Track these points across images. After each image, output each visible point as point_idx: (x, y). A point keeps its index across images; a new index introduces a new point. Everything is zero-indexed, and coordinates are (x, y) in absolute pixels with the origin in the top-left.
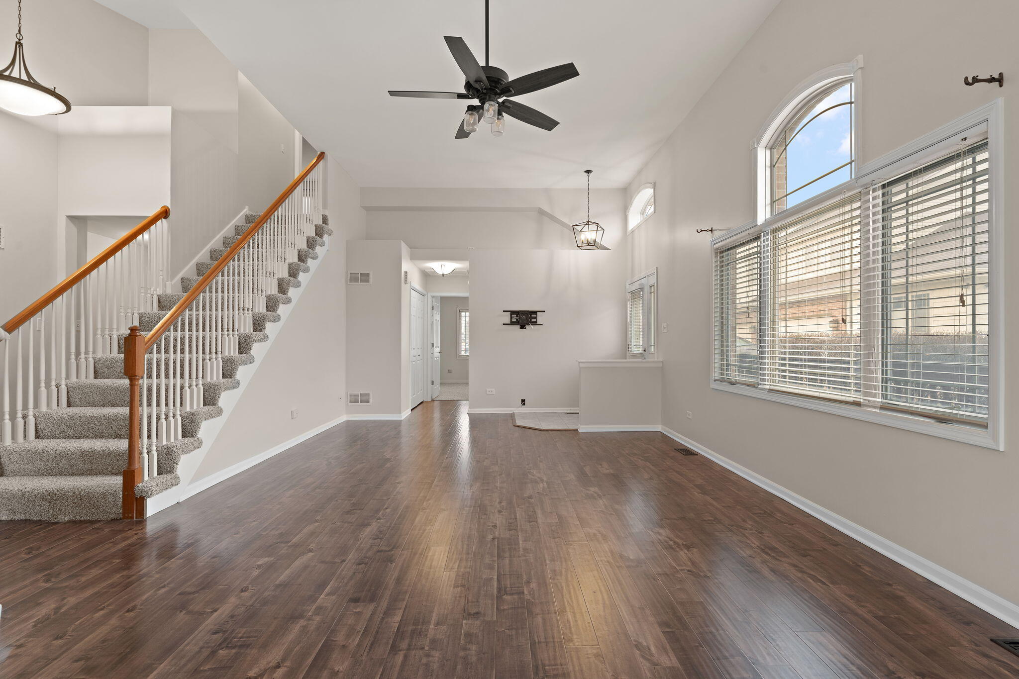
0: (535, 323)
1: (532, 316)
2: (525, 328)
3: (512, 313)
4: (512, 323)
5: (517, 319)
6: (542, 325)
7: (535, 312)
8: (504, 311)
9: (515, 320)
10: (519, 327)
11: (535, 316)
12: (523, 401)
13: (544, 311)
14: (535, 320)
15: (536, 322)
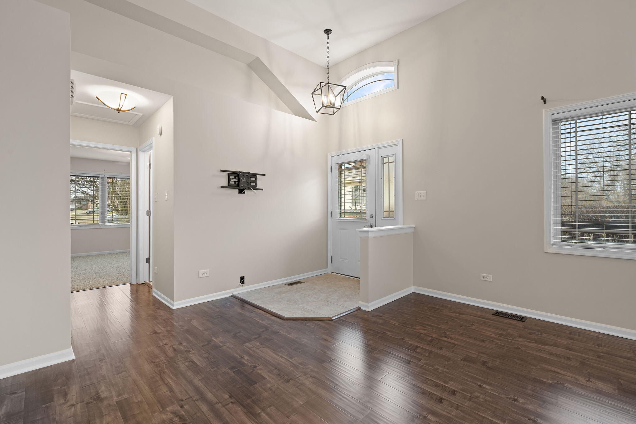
0: (255, 187)
1: (252, 179)
2: (244, 193)
3: (230, 174)
4: (229, 186)
5: (235, 182)
6: (262, 190)
7: (255, 176)
8: (222, 171)
9: (233, 183)
10: (237, 191)
11: (254, 179)
12: (242, 279)
13: (265, 175)
14: (254, 184)
15: (256, 185)
